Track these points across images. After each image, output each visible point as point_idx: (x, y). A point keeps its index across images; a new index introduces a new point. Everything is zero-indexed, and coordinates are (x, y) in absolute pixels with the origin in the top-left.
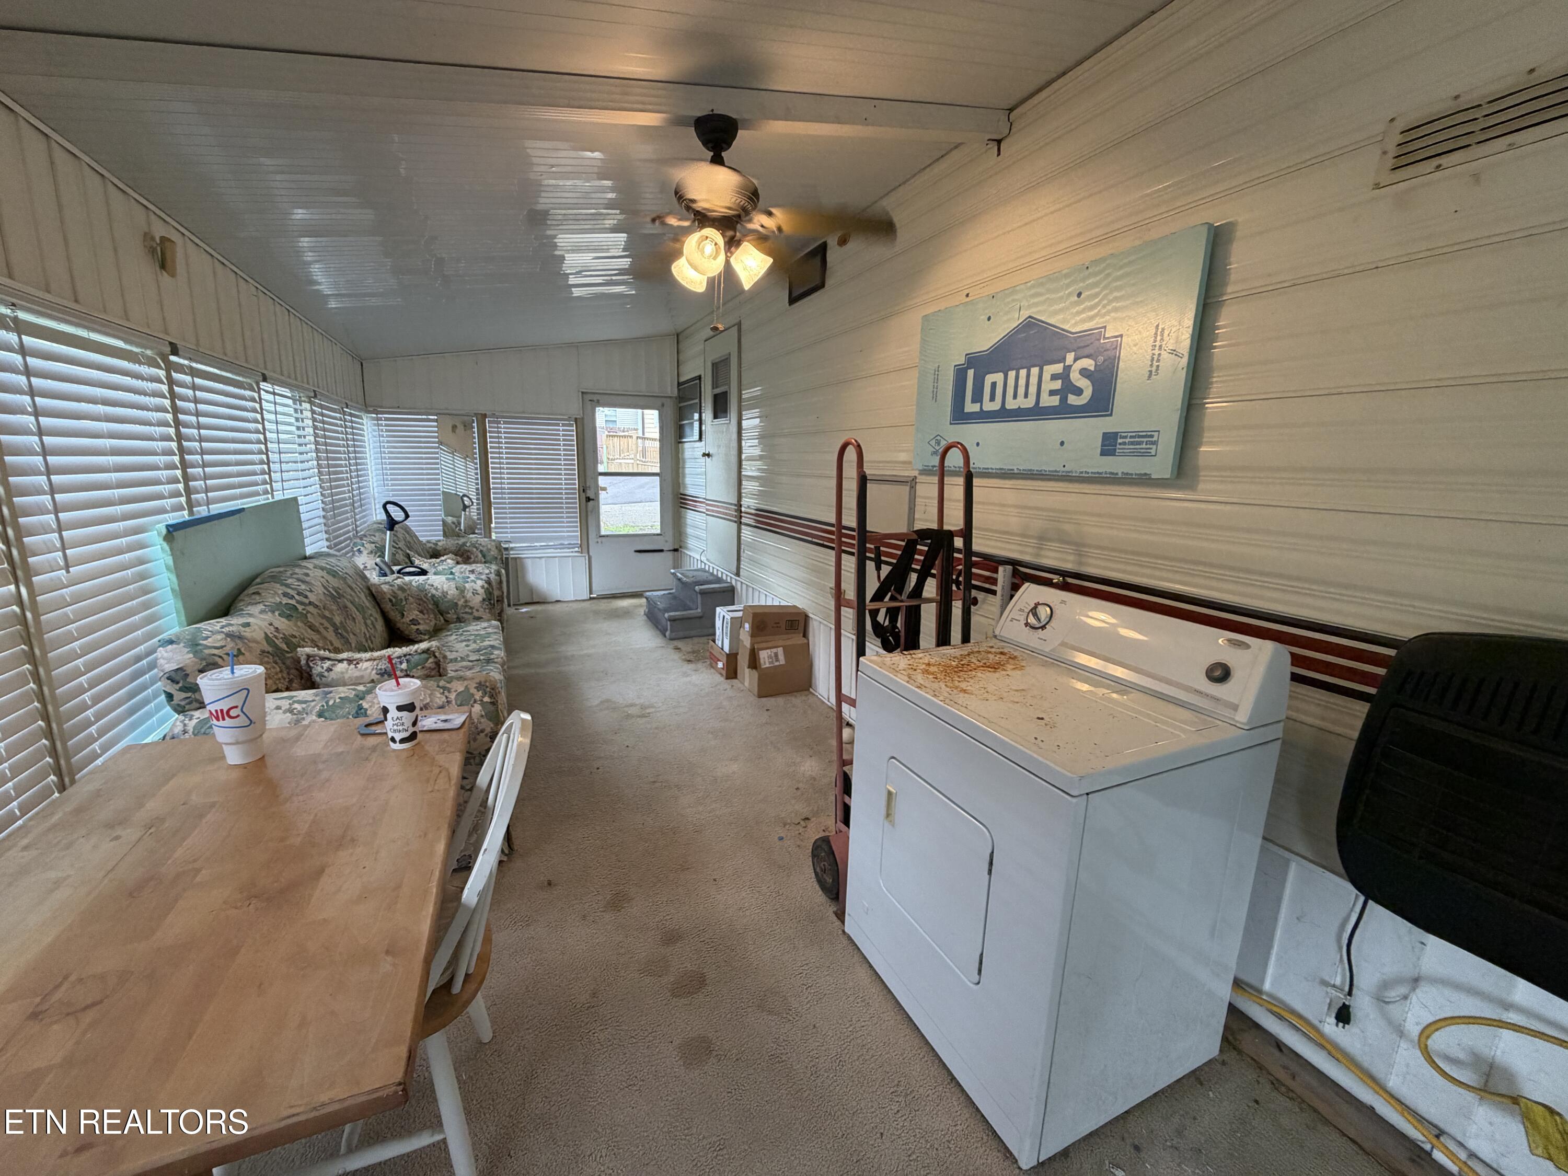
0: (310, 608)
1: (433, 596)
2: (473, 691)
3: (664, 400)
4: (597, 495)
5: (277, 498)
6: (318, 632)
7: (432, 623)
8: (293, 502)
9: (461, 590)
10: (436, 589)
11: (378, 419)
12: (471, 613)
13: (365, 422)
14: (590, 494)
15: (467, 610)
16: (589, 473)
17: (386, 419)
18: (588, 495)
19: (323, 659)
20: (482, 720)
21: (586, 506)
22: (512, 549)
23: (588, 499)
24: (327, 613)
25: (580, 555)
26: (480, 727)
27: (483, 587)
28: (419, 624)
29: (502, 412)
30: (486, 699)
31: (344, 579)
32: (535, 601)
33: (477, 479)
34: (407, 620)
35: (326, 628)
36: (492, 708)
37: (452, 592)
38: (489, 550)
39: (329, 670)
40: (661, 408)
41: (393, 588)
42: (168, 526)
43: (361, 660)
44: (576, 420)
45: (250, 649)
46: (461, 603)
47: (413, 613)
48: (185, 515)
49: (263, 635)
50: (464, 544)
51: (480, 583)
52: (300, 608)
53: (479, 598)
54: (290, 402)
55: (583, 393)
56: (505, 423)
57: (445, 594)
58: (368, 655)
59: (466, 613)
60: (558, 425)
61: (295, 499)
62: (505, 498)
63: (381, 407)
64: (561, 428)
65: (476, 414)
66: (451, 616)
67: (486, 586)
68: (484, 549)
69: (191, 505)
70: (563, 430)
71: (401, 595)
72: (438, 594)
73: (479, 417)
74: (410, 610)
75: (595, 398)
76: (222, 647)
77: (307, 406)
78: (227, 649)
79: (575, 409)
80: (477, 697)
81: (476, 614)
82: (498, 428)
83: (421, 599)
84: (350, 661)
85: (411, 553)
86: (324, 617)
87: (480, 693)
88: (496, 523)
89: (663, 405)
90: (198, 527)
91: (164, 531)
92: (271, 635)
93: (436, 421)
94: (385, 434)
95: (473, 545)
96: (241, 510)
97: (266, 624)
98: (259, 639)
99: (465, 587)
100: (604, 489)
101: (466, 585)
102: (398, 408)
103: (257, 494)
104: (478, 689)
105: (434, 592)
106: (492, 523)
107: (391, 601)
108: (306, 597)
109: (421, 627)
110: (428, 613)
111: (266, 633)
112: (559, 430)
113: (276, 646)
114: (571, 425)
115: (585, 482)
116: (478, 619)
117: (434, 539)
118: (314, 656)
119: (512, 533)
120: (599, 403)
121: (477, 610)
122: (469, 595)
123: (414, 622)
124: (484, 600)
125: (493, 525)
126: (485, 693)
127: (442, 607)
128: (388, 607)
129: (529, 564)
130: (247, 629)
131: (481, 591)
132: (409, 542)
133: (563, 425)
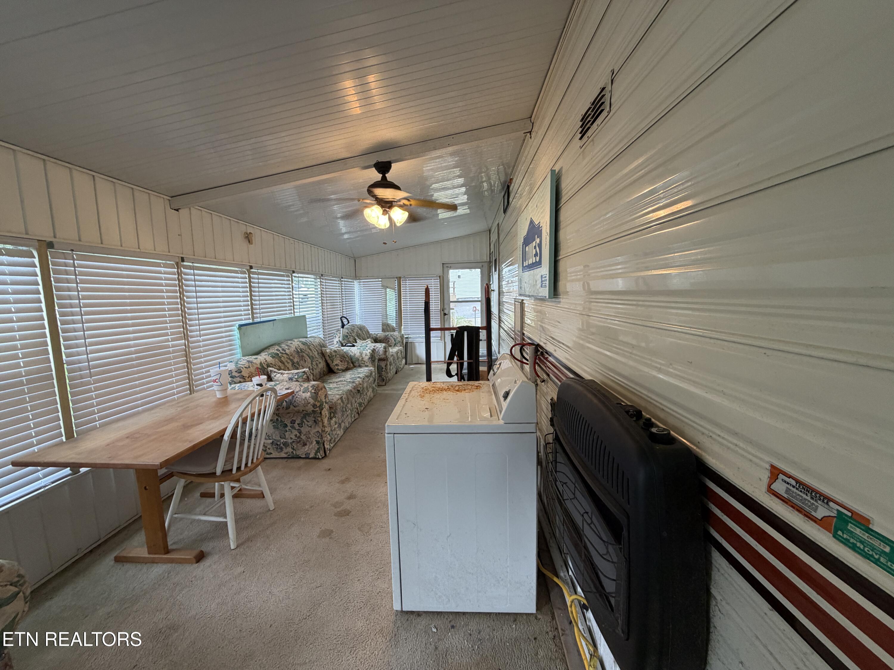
0: (285, 355)
1: (351, 355)
2: (309, 387)
3: (483, 264)
4: (449, 312)
5: (296, 314)
6: (283, 363)
7: (346, 366)
8: (303, 318)
9: (361, 354)
10: (352, 353)
11: (360, 282)
12: (364, 364)
13: (355, 284)
14: (446, 312)
15: (363, 362)
16: (446, 302)
17: (363, 282)
18: (445, 312)
19: (275, 372)
20: (310, 399)
21: (444, 317)
22: (410, 338)
23: (445, 314)
24: (291, 358)
25: (440, 341)
26: (309, 401)
27: (370, 353)
28: (339, 366)
29: (408, 275)
30: (313, 391)
31: (309, 346)
32: (419, 362)
33: (396, 306)
34: (334, 364)
35: (288, 363)
36: (314, 394)
37: (358, 354)
38: (397, 338)
39: (275, 376)
40: (481, 268)
41: (331, 351)
42: (239, 325)
43: (284, 374)
44: (440, 277)
45: (253, 366)
46: (360, 359)
47: (337, 361)
48: (251, 321)
49: (260, 362)
50: (388, 335)
51: (369, 351)
52: (280, 354)
53: (367, 357)
54: (313, 280)
55: (443, 264)
56: (409, 280)
57: (355, 355)
58: (287, 372)
59: (362, 363)
60: (432, 279)
61: (304, 316)
62: (408, 314)
63: (361, 277)
64: (433, 281)
65: (397, 278)
66: (356, 364)
67: (371, 352)
68: (395, 338)
69: (253, 318)
70: (434, 282)
71: (334, 354)
72: (352, 355)
73: (398, 278)
74: (336, 360)
75: (449, 265)
76: (244, 365)
77: (319, 280)
78: (245, 366)
79: (439, 271)
80: (310, 390)
81: (366, 364)
82: (405, 283)
83: (344, 357)
84: (282, 374)
85: (357, 338)
86: (289, 359)
87: (311, 389)
88: (404, 326)
89: (482, 266)
90: (253, 325)
91: (238, 327)
92: (262, 362)
93: (381, 281)
94: (362, 288)
95: (391, 336)
96: (275, 320)
97: (263, 359)
98: (257, 363)
99: (363, 352)
100: (453, 309)
101: (364, 352)
102: (367, 277)
103: (286, 314)
104: (311, 387)
105: (351, 354)
106: (402, 326)
107: (329, 356)
108: (285, 351)
109: (339, 367)
110: (344, 362)
111: (261, 362)
112: (432, 282)
113: (263, 367)
114: (437, 279)
115: (444, 307)
116: (367, 366)
117: (377, 333)
118: (272, 371)
119: (410, 330)
120: (451, 268)
121: (367, 363)
122: (364, 356)
123: (337, 365)
124: (369, 358)
125: (403, 327)
126: (313, 389)
127: (354, 360)
128: (327, 358)
129: (417, 344)
130: (255, 360)
131: (369, 354)
132: (359, 334)
133: (434, 279)
